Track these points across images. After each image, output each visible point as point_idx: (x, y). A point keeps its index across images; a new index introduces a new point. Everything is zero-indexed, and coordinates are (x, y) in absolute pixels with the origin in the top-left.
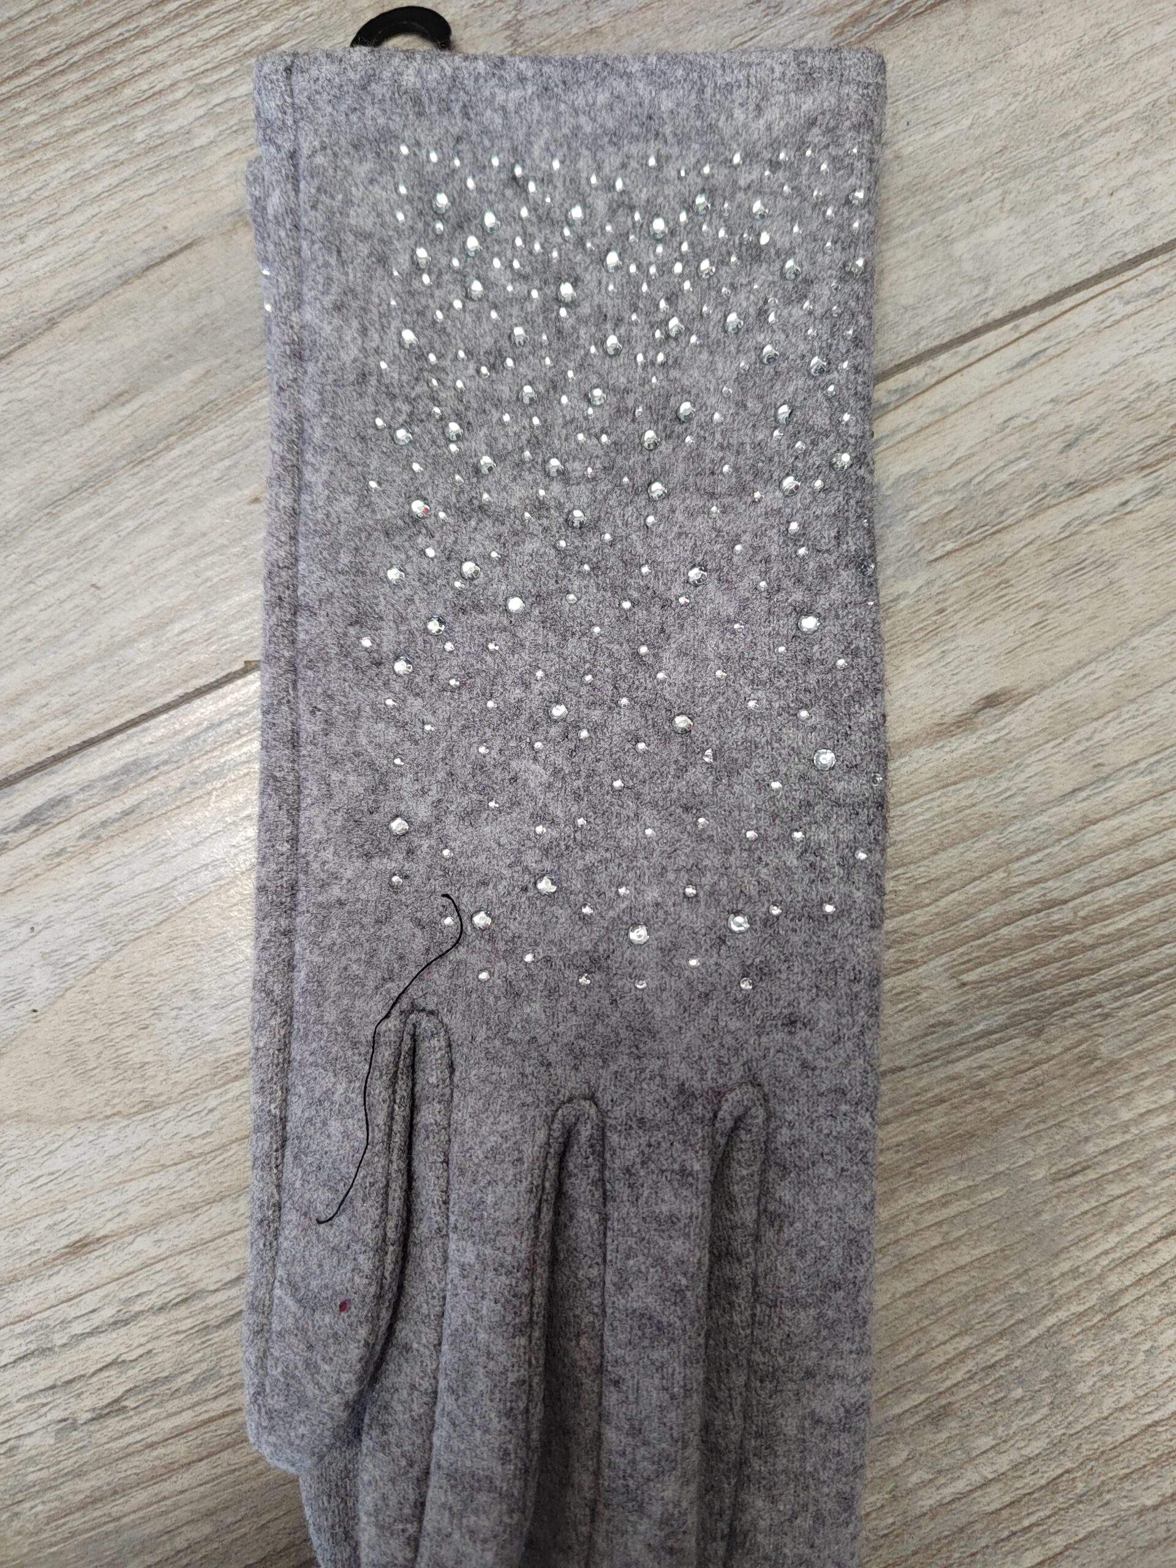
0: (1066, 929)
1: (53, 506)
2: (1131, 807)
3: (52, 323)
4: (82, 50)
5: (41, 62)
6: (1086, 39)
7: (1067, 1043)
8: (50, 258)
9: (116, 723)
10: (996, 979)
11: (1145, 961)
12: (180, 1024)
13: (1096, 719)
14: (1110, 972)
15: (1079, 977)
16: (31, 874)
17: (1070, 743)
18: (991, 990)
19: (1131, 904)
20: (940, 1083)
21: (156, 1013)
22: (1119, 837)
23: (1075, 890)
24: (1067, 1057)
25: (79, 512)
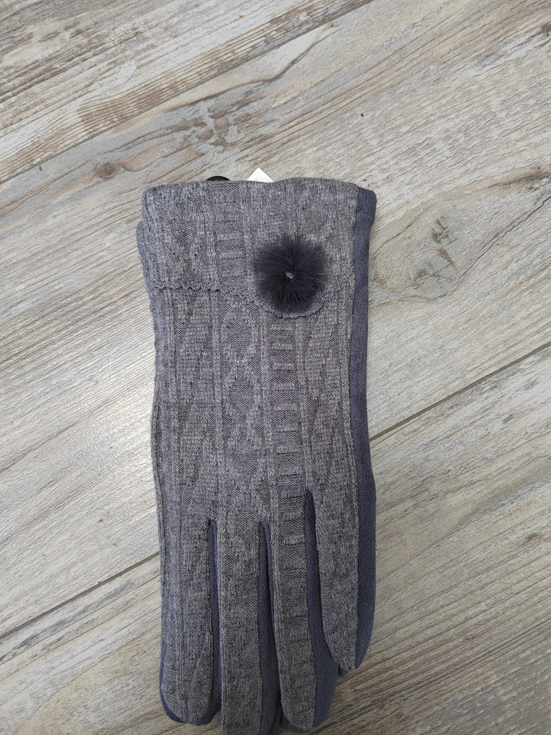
0: (391, 668)
1: (28, 525)
2: (412, 622)
3: (25, 455)
4: (31, 350)
5: (16, 355)
6: (389, 336)
7: (392, 710)
8: (22, 430)
9: (53, 606)
10: (367, 688)
11: (418, 678)
12: (81, 718)
13: (399, 591)
14: (405, 684)
15: (395, 686)
16: (25, 664)
17: (391, 600)
18: (365, 692)
19: (413, 658)
20: (349, 727)
21: (72, 714)
22: (408, 634)
23: (394, 654)
24: (392, 715)
25: (37, 527)
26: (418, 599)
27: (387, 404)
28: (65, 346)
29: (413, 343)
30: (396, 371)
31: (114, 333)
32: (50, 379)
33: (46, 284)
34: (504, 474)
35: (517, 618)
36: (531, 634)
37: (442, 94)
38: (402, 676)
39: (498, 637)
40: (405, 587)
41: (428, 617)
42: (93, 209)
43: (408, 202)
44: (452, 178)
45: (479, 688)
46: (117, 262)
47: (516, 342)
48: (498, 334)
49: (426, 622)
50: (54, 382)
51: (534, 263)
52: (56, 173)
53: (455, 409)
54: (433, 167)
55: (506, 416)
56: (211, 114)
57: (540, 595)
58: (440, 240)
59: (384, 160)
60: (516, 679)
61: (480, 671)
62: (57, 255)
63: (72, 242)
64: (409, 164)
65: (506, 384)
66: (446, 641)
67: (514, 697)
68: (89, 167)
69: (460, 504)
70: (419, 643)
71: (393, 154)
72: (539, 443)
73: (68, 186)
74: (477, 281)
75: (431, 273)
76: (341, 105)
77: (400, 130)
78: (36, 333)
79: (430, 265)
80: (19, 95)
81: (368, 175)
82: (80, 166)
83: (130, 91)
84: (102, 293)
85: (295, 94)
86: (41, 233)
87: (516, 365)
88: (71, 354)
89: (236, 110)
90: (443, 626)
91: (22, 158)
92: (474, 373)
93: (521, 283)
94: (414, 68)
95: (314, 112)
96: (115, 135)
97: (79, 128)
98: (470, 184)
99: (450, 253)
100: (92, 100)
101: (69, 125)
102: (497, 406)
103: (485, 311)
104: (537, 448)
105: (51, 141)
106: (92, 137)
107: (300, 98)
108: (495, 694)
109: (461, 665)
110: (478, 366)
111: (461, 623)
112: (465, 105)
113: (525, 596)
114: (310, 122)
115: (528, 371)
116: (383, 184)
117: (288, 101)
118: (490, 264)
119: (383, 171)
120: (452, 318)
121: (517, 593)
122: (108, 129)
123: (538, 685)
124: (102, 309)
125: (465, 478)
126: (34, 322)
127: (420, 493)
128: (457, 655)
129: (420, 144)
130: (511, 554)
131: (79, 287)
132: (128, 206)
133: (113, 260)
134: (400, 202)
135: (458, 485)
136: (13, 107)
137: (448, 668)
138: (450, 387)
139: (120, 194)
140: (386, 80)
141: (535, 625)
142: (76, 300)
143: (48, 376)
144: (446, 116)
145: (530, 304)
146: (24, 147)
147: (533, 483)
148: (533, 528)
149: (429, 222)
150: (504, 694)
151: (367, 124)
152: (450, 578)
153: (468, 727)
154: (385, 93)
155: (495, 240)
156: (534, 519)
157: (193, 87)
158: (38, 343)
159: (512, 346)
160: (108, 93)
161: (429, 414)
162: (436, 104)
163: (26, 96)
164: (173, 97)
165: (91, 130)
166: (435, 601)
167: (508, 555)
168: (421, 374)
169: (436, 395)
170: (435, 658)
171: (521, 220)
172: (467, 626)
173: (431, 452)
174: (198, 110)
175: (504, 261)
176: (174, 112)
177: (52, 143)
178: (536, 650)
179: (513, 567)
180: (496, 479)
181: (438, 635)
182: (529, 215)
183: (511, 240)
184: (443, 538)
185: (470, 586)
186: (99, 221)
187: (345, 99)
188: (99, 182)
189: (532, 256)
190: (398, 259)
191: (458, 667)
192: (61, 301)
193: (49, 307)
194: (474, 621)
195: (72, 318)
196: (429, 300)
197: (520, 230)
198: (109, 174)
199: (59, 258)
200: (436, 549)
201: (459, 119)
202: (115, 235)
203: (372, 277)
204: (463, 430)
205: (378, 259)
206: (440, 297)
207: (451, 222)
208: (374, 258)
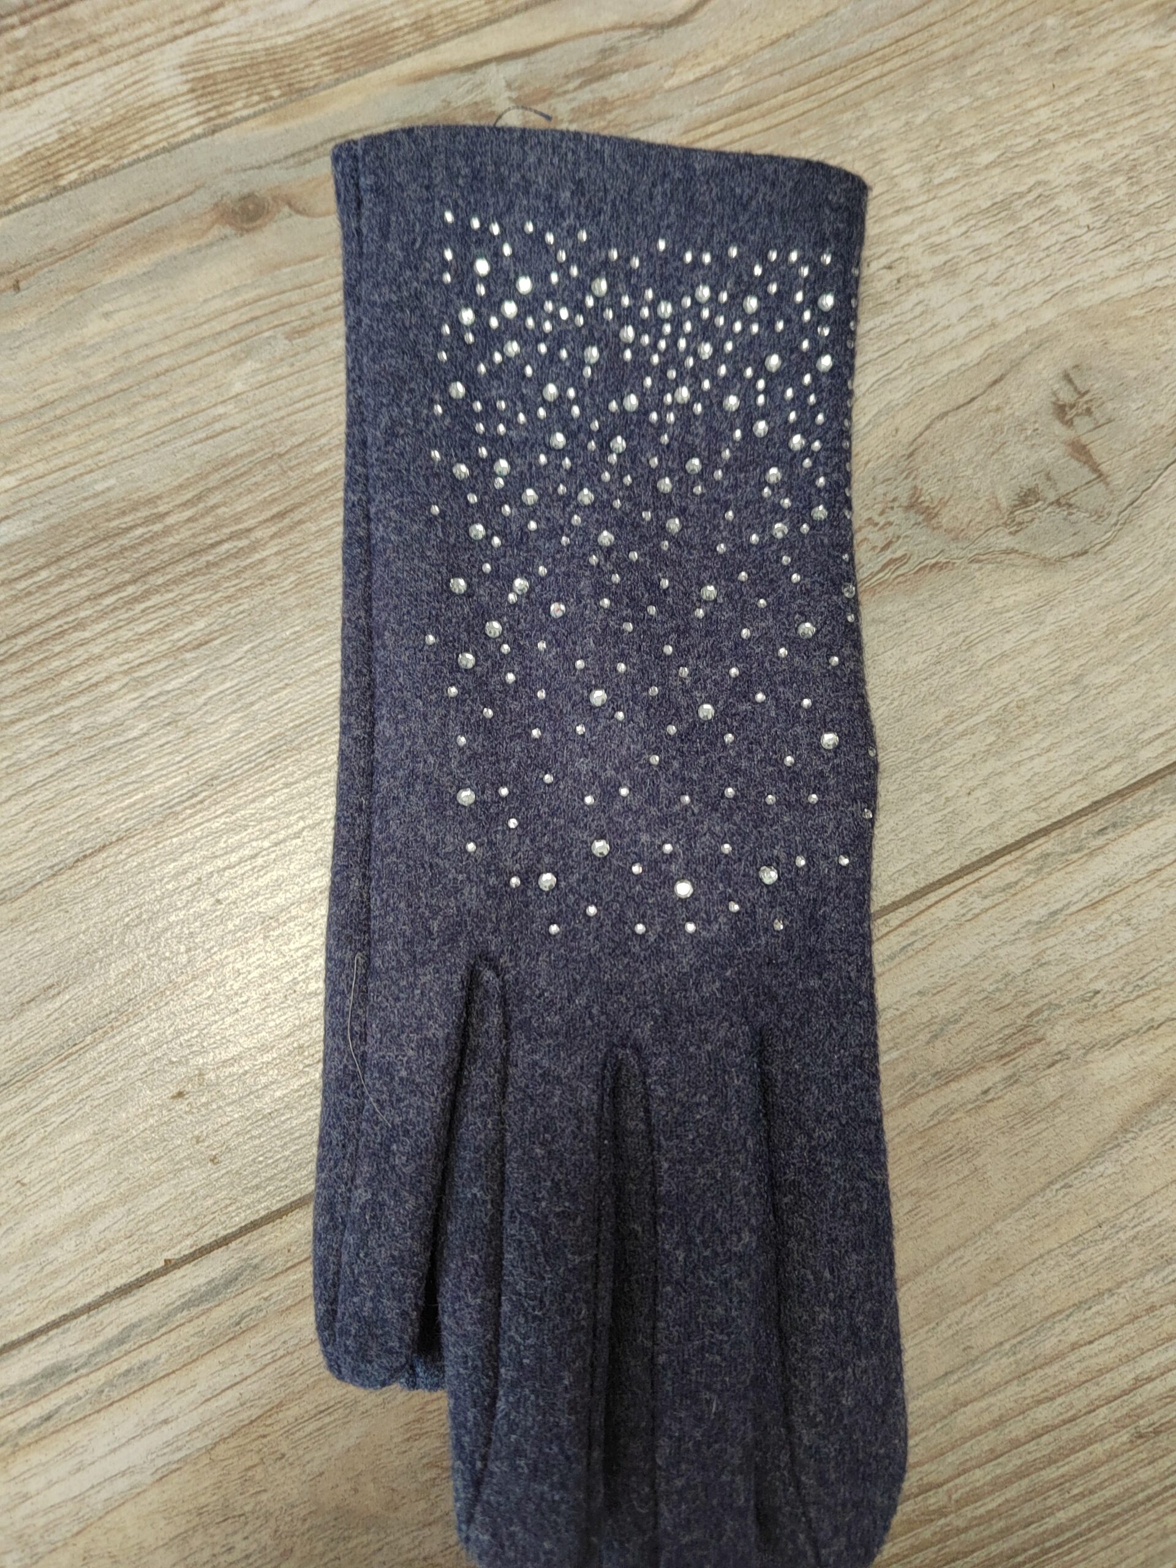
26: (1013, 1325)
27: (939, 816)
28: (112, 636)
29: (1006, 667)
30: (963, 734)
31: (241, 608)
32: (67, 717)
33: (73, 479)
37: (1073, 84)
38: (972, 1533)
40: (982, 1292)
41: (1041, 1373)
42: (206, 301)
43: (993, 325)
44: (1097, 279)
46: (260, 432)
49: (1033, 1387)
50: (75, 727)
52: (117, 211)
53: (1111, 835)
54: (1053, 249)
56: (514, 95)
58: (1072, 420)
59: (935, 225)
62: (106, 408)
63: (147, 379)
64: (994, 239)
66: (1087, 1441)
68: (203, 200)
69: (1123, 1079)
70: (1016, 1444)
71: (958, 214)
73: (145, 244)
74: (1162, 523)
75: (1052, 496)
76: (833, 93)
77: (975, 160)
78: (38, 598)
79: (1048, 478)
80: (35, 23)
81: (897, 255)
82: (179, 199)
83: (314, 29)
84: (215, 507)
85: (721, 62)
86: (69, 354)
88: (125, 656)
89: (575, 89)
90: (1079, 1399)
91: (32, 169)
92: (1158, 747)
94: (1008, 20)
95: (766, 105)
96: (271, 130)
97: (183, 107)
98: (1143, 294)
99: (1098, 451)
100: (219, 42)
101: (157, 98)
105: (108, 133)
106: (214, 132)
107: (734, 72)
109: (1125, 1505)
110: (1168, 731)
111: (1125, 1393)
112: (1129, 111)
114: (757, 126)
116: (932, 280)
117: (704, 77)
119: (934, 249)
120: (1103, 609)
122: (255, 115)
124: (213, 546)
125: (1136, 1013)
126: (32, 572)
127: (1023, 1046)
128: (1113, 1478)
129: (1021, 195)
131: (156, 489)
132: (294, 296)
133: (250, 426)
134: (974, 323)
135: (1117, 1029)
136: (18, 49)
137: (1090, 1513)
138: (1099, 780)
139: (277, 267)
140: (942, 43)
142: (147, 521)
143: (61, 709)
144: (1082, 134)
146: (39, 144)
149: (1045, 374)
151: (893, 140)
152: (1096, 1270)
154: (938, 72)
157: (473, 30)
158: (39, 624)
160: (260, 30)
161: (1045, 845)
162: (1061, 105)
163: (55, 25)
164: (421, 50)
165: (213, 114)
166: (1058, 1329)
168: (1027, 743)
169: (1063, 798)
170: (1058, 1484)
172: (1139, 1401)
173: (1051, 942)
174: (482, 84)
176: (423, 85)
177: (112, 139)
181: (1065, 1422)
184: (1078, 1167)
185: (1148, 1293)
186: (218, 329)
187: (842, 81)
188: (225, 238)
190: (970, 461)
191: (1116, 1510)
192: (108, 520)
193: (77, 536)
194: (1158, 1387)
195: (134, 564)
196: (1046, 563)
198: (252, 219)
199: (111, 415)
200: (1062, 1192)
201: (1115, 143)
202: (258, 366)
203: (904, 500)
204: (1131, 891)
205: (919, 458)
206: (1072, 555)
207: (1097, 380)
208: (911, 455)
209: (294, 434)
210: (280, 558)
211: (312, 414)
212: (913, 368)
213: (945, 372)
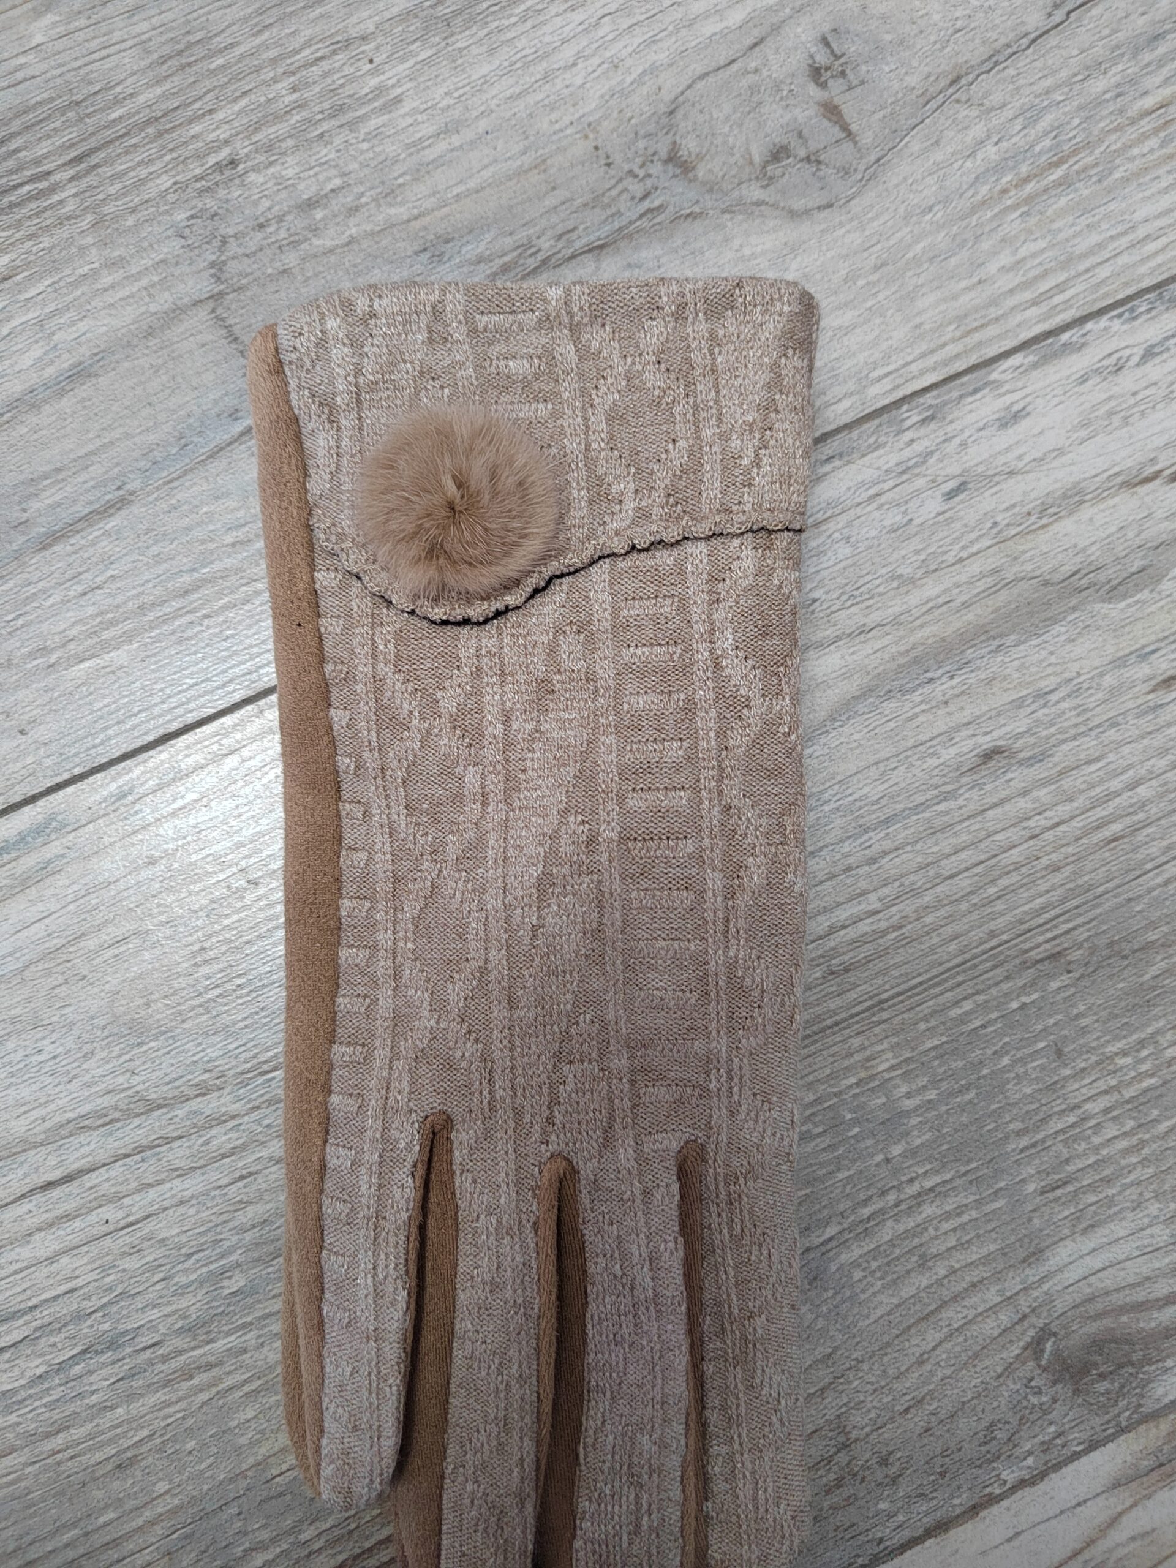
31: (41, 246)
34: (937, 612)
35: (948, 931)
36: (976, 966)
39: (903, 970)
45: (853, 1080)
46: (58, 81)
47: (983, 321)
48: (945, 300)
51: (1037, 149)
53: (837, 463)
55: (952, 485)
57: (1004, 882)
58: (826, 82)
60: (936, 1063)
61: (856, 1042)
65: (956, 414)
67: (929, 1101)
69: (834, 675)
72: (1021, 548)
74: (905, 179)
75: (802, 153)
79: (800, 135)
84: (17, 151)
87: (984, 371)
92: (887, 384)
93: (1005, 191)
99: (848, 112)
102: (932, 461)
103: (919, 247)
104: (1016, 558)
108: (886, 1095)
110: (897, 370)
111: (820, 938)
113: (969, 882)
115: (1007, 387)
118: (937, 143)
120: (844, 257)
121: (951, 877)
123: (985, 1076)
124: (14, 188)
125: (850, 618)
130: (942, 789)
133: (49, 75)
135: (831, 632)
141: (988, 946)
145: (1022, 239)
147: (1001, 636)
148: (995, 734)
149: (803, 38)
150: (909, 1095)
153: (821, 1165)
155: (951, 91)
156: (999, 714)
159: (976, 329)
167: (936, 792)
171: (1014, 49)
175: (969, 140)
178: (987, 1001)
179: (946, 819)
180: (918, 622)
182: (1034, 41)
183: (987, 94)
185: (846, 856)
189: (1032, 133)
190: (727, 118)
194: (851, 933)
196: (794, 215)
197: (1011, 72)
202: (58, 18)
203: (664, 153)
204: (852, 512)
205: (679, 114)
206: (819, 208)
207: (853, 42)
208: (672, 112)
209: (90, 83)
210: (77, 199)
211: (107, 64)
212: (678, 30)
213: (708, 34)
